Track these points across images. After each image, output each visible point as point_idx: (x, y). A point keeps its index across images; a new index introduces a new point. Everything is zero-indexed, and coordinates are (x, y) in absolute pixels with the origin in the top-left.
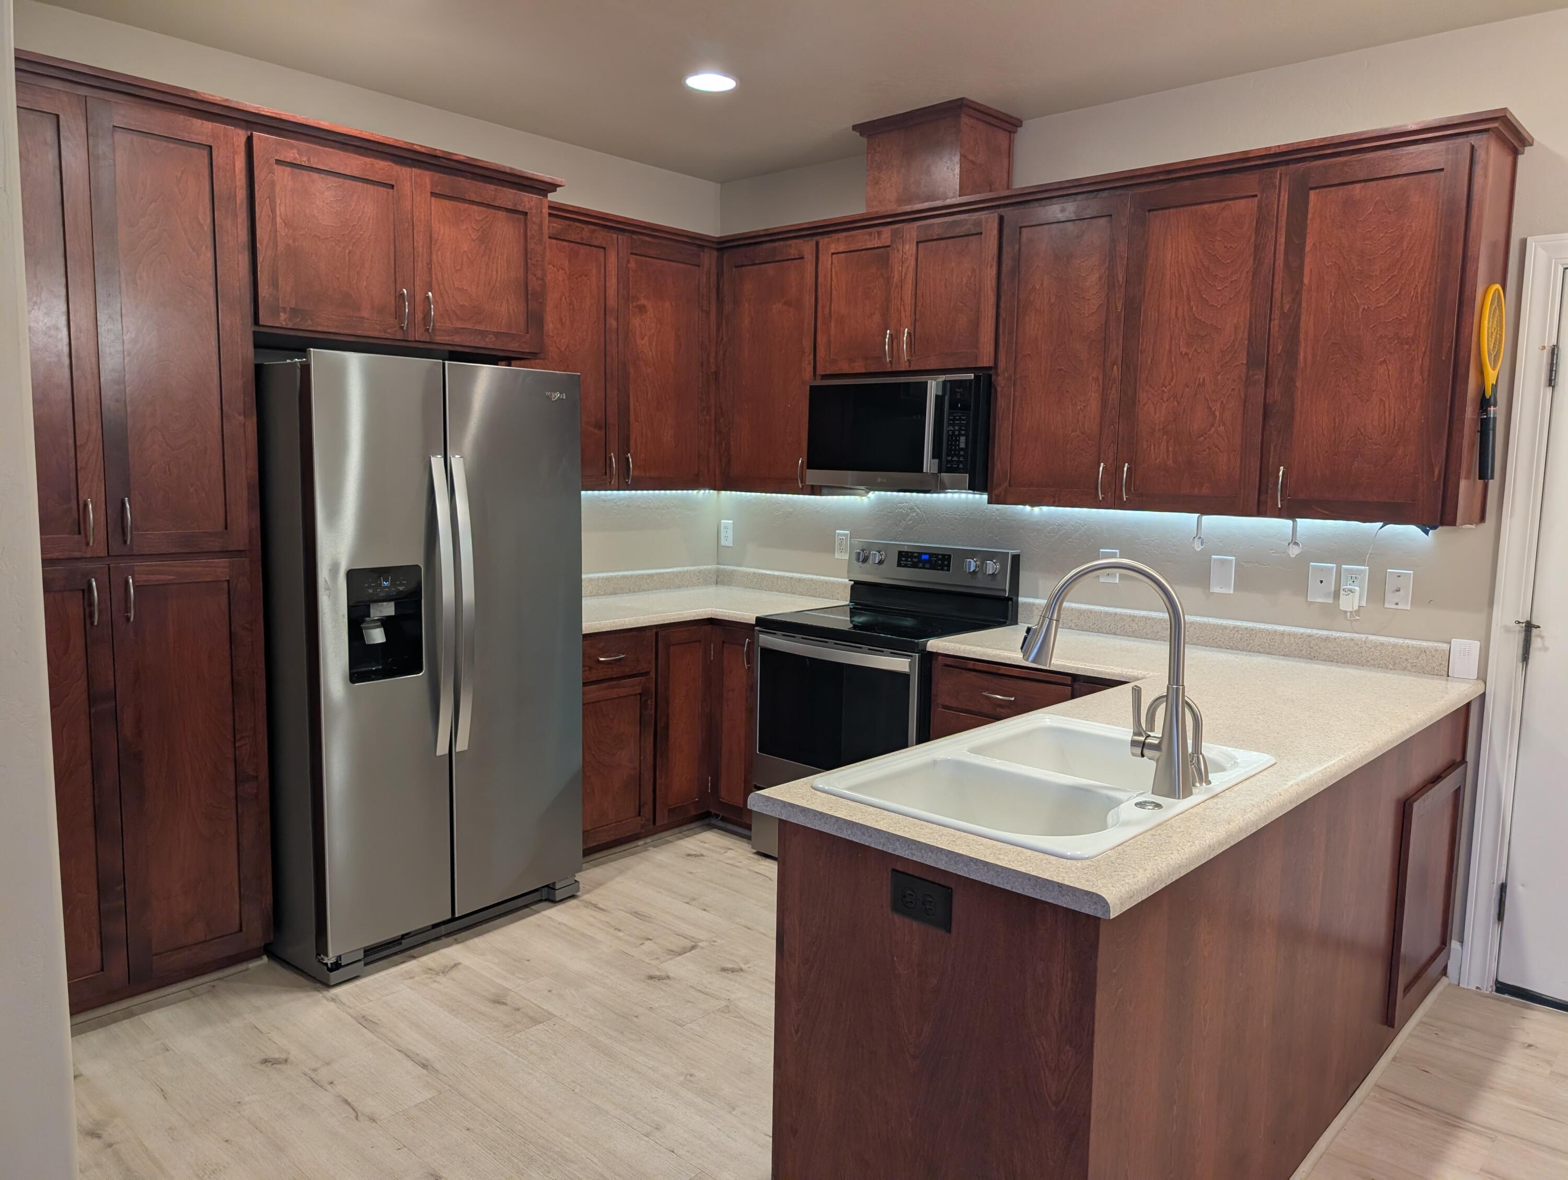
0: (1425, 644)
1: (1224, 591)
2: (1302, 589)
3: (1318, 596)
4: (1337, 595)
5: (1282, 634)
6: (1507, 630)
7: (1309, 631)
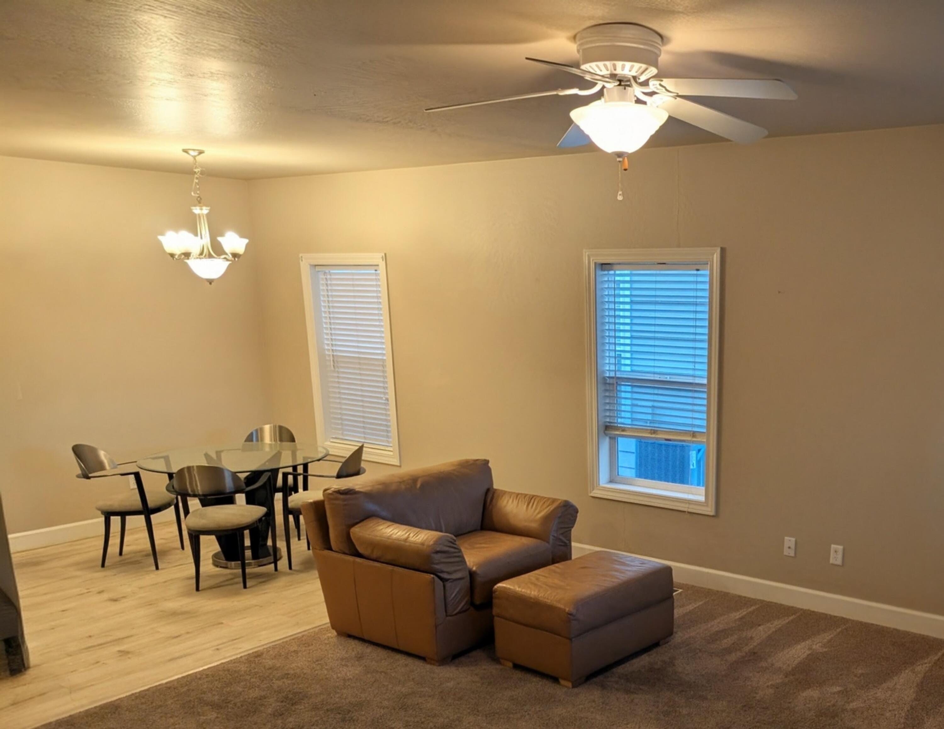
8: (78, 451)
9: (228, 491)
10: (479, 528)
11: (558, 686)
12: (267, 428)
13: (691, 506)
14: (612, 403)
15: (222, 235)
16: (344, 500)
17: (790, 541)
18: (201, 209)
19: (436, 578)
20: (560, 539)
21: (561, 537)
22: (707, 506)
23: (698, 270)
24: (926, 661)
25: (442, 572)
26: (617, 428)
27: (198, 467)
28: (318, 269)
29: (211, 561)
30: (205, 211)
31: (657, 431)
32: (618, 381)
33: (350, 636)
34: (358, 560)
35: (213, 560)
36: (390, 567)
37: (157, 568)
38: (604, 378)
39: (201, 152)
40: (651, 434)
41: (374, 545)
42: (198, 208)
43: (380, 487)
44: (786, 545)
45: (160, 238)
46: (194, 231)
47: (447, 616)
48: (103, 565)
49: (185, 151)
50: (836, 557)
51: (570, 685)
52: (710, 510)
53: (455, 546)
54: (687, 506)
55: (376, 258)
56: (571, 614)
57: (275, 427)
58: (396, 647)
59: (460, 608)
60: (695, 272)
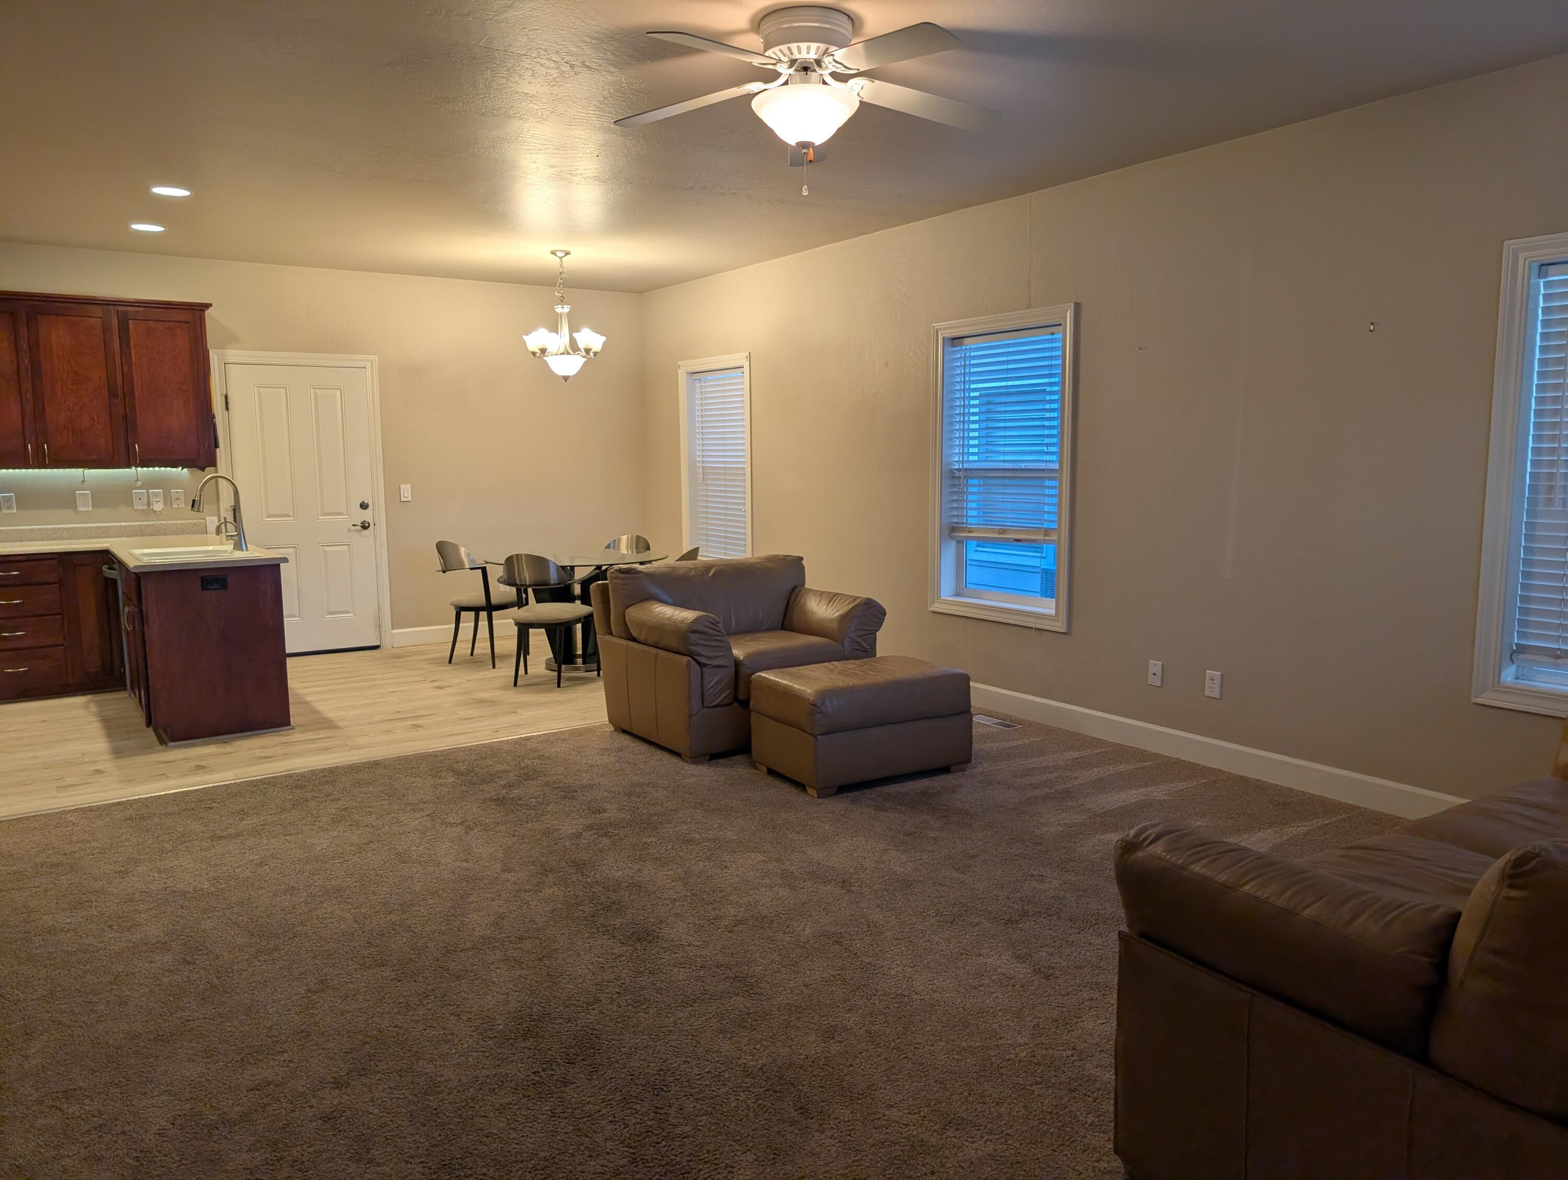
0: (195, 521)
1: (86, 509)
2: (129, 502)
3: (139, 506)
4: (149, 504)
5: (125, 526)
6: (227, 510)
7: (138, 523)
8: (441, 548)
9: (552, 582)
10: (780, 626)
11: (804, 795)
12: (624, 538)
13: (1040, 621)
14: (960, 500)
15: (578, 331)
16: (624, 579)
17: (1155, 666)
18: (563, 308)
19: (692, 660)
20: (858, 643)
21: (859, 640)
22: (1057, 620)
23: (1053, 334)
24: (1307, 824)
25: (699, 655)
26: (962, 530)
27: (527, 555)
28: (695, 376)
29: (544, 665)
30: (566, 309)
31: (1006, 530)
32: (969, 473)
33: (624, 731)
34: (631, 644)
35: (546, 664)
36: (654, 651)
37: (494, 667)
38: (951, 471)
39: (567, 253)
40: (1000, 533)
41: (641, 625)
42: (560, 306)
43: (666, 569)
44: (1151, 670)
45: (524, 337)
46: (554, 329)
47: (703, 707)
48: (450, 662)
49: (553, 253)
50: (1212, 689)
51: (815, 793)
52: (1060, 626)
53: (717, 628)
54: (1034, 620)
55: (739, 359)
56: (814, 705)
57: (632, 537)
58: (657, 742)
59: (719, 700)
60: (1050, 337)
